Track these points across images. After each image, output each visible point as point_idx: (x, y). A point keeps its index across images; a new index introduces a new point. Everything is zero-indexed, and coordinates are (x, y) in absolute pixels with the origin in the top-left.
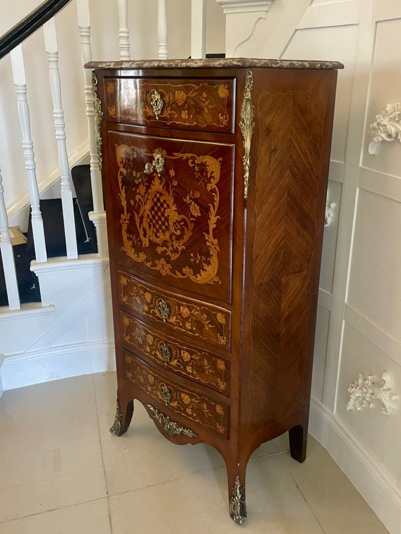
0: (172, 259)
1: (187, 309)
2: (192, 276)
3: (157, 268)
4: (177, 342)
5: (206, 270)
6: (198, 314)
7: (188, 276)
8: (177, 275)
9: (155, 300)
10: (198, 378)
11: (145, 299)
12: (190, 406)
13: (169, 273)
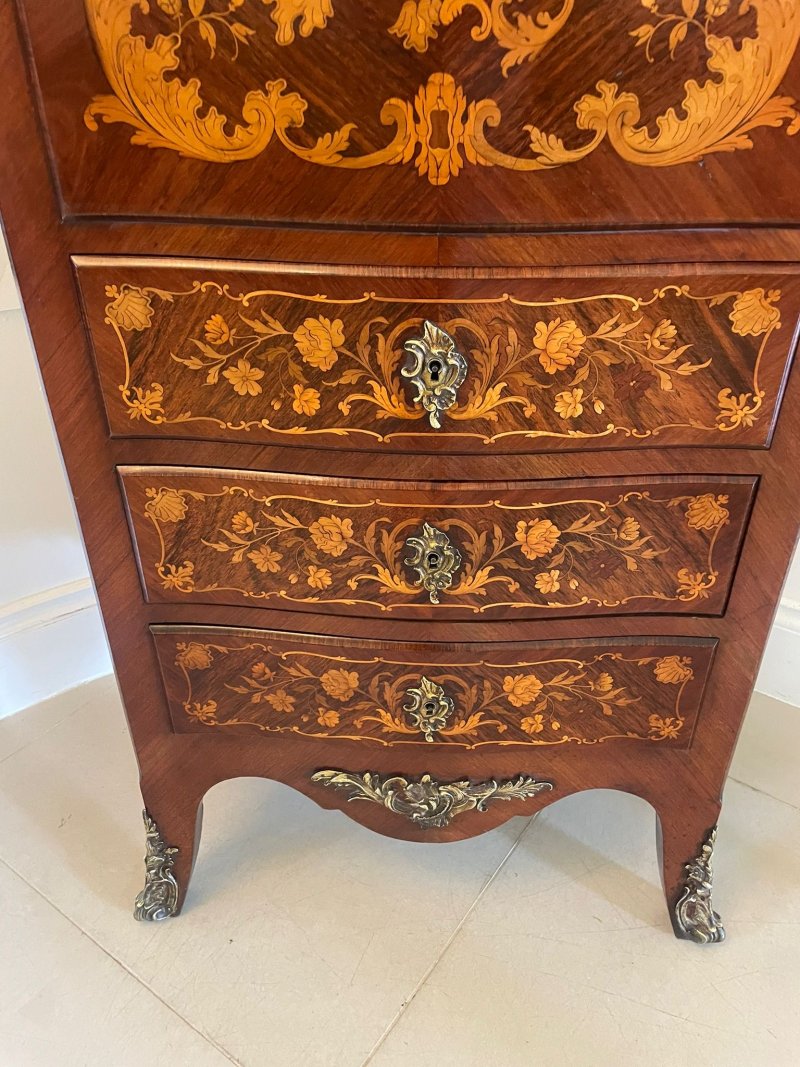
0: (507, 62)
1: (572, 324)
2: (628, 132)
3: (399, 151)
4: (494, 495)
5: (718, 78)
6: (628, 334)
7: (606, 141)
8: (535, 155)
9: (373, 342)
10: (585, 599)
11: (298, 356)
12: (542, 706)
13: (482, 153)
